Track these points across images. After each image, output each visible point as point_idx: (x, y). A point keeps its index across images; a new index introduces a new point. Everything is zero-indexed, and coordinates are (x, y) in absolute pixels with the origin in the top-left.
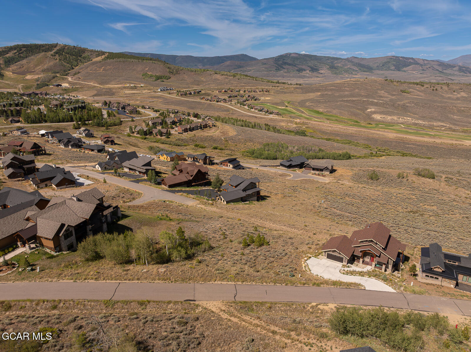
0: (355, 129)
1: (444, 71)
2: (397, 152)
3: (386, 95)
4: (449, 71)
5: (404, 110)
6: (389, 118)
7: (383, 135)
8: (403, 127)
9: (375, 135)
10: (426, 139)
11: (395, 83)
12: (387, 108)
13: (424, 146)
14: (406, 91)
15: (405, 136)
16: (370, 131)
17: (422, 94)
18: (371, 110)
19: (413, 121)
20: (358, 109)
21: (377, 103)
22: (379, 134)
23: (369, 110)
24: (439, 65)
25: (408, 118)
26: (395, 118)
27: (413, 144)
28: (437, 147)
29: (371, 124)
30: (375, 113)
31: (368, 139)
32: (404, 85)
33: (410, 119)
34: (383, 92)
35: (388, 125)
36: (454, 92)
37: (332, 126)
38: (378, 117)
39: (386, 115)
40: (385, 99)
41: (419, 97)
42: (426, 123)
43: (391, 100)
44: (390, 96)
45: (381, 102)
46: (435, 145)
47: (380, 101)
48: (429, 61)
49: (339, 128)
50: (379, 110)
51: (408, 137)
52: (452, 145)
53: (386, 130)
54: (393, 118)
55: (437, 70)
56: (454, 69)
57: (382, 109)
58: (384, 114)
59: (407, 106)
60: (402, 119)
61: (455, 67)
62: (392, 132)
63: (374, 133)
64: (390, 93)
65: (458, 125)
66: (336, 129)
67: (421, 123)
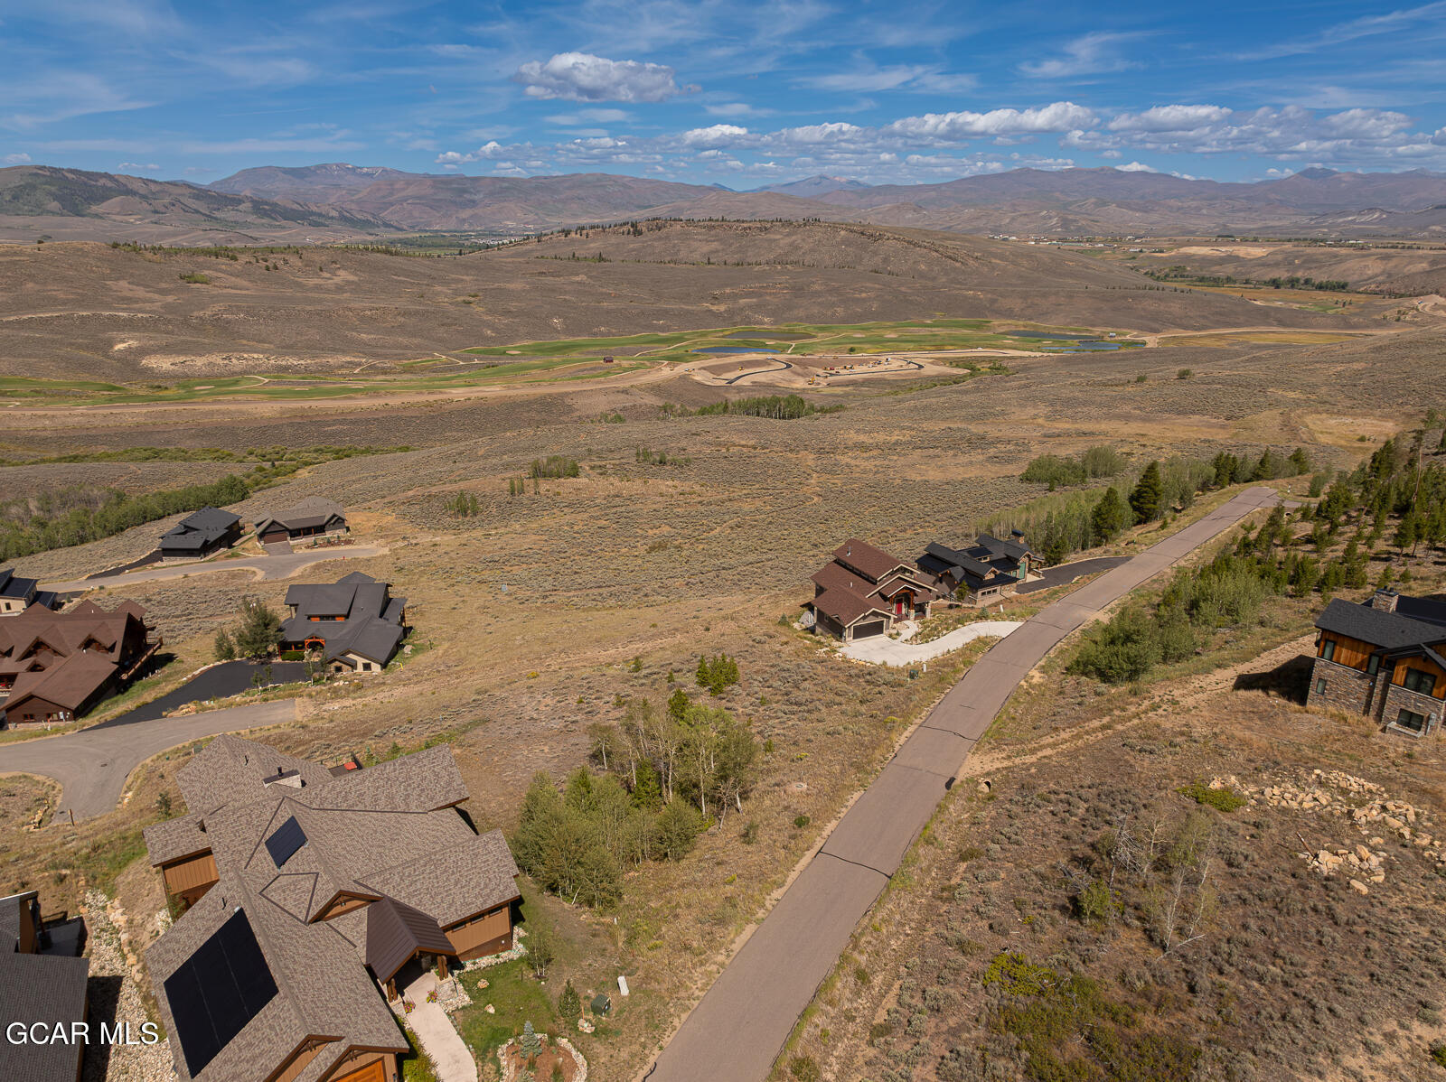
0: (145, 410)
1: (217, 214)
2: (316, 451)
3: (140, 292)
4: (227, 214)
5: (224, 333)
6: (200, 362)
7: (242, 413)
8: (267, 380)
9: (217, 418)
10: (364, 403)
11: (149, 255)
12: (172, 333)
13: (368, 421)
14: (200, 278)
15: (306, 405)
16: (196, 407)
17: (245, 283)
18: (126, 345)
19: (272, 362)
20: (79, 347)
21: (131, 319)
22: (229, 412)
23: (120, 346)
24: (197, 197)
25: (256, 356)
26: (217, 359)
27: (342, 422)
28: (401, 418)
29: (166, 388)
30: (143, 352)
31: (203, 432)
32: (181, 258)
33: (261, 356)
34: (123, 283)
35: (223, 382)
36: (321, 270)
37: (50, 413)
38: (164, 366)
39: (186, 355)
40: (148, 306)
41: (244, 292)
42: (309, 361)
43: (168, 308)
44: (156, 296)
45: (144, 316)
46: (394, 414)
47: (140, 315)
48: (161, 183)
49: (82, 415)
50: (152, 342)
51: (314, 404)
52: (429, 405)
53: (239, 397)
54: (210, 360)
55: (197, 212)
56: (240, 207)
57: (163, 339)
58: (179, 353)
59: (228, 322)
60: (239, 359)
61: (240, 202)
62: (261, 401)
63: (212, 413)
64: (148, 286)
65: (385, 356)
66: (71, 421)
67: (295, 363)
